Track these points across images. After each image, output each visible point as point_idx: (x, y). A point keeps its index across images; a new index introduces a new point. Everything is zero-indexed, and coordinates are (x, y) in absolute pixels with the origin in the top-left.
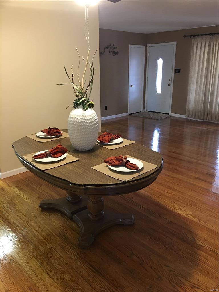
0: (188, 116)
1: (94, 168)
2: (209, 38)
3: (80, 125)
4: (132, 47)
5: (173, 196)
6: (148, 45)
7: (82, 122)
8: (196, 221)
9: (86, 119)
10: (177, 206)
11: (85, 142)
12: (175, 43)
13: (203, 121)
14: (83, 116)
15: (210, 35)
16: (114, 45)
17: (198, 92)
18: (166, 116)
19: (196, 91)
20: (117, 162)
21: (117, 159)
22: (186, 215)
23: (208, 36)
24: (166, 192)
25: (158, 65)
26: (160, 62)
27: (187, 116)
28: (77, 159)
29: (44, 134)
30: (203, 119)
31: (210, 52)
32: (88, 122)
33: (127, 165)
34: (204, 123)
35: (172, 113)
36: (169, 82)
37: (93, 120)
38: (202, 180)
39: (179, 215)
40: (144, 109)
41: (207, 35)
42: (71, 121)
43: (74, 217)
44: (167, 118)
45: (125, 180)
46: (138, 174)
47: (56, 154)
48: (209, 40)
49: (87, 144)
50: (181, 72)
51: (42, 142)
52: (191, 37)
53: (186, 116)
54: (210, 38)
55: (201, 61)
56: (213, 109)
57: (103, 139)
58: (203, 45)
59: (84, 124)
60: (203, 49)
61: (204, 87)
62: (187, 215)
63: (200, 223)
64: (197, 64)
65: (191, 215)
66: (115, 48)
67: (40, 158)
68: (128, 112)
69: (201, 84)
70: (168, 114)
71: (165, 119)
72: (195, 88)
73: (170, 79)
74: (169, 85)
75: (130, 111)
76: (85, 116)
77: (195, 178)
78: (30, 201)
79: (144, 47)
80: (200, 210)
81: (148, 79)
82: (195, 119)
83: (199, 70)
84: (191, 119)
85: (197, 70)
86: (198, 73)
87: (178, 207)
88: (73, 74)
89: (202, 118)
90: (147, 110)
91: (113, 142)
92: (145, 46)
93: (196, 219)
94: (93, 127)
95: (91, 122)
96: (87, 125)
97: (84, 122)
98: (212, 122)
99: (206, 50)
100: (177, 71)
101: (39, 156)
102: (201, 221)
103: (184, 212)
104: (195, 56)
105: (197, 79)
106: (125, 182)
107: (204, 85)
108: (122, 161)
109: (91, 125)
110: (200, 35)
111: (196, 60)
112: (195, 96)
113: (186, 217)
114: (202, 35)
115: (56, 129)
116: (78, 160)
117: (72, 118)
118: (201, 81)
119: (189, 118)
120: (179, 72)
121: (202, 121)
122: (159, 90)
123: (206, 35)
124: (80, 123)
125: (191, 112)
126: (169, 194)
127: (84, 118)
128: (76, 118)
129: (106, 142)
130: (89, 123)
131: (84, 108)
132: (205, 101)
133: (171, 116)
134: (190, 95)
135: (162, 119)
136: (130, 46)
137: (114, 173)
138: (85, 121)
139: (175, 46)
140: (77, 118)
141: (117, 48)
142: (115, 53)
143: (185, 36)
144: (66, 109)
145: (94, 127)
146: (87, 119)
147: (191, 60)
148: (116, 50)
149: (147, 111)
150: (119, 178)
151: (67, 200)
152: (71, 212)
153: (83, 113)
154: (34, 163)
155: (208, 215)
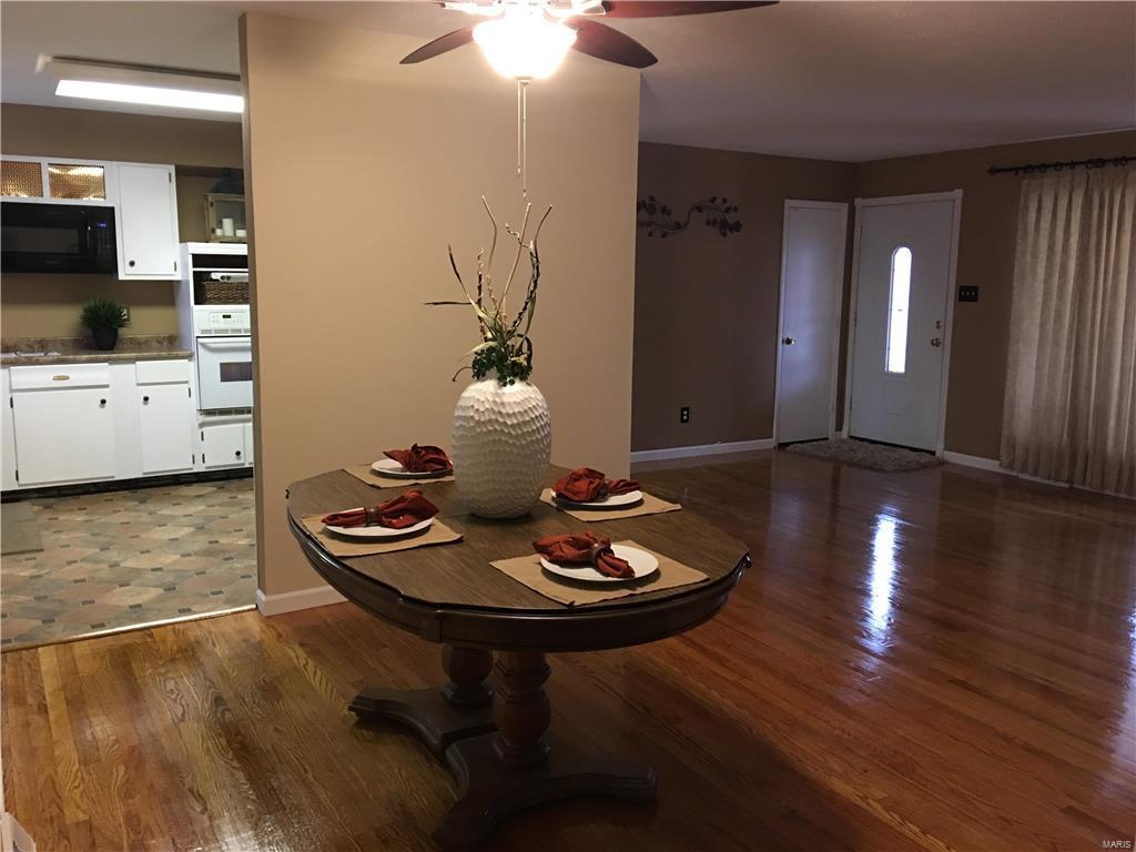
0: (1011, 466)
1: (497, 564)
2: (1086, 177)
3: (485, 430)
4: (797, 209)
5: (837, 731)
6: (858, 201)
7: (490, 421)
8: (891, 824)
9: (503, 411)
10: (836, 767)
11: (497, 487)
12: (958, 193)
13: (1071, 488)
14: (494, 402)
15: (1090, 166)
16: (725, 201)
17: (1046, 371)
18: (922, 461)
19: (1039, 368)
20: (570, 552)
21: (576, 543)
22: (861, 798)
23: (1081, 170)
24: (814, 716)
25: (896, 268)
26: (903, 260)
27: (1005, 464)
28: (458, 536)
29: (398, 465)
30: (1069, 481)
31: (1090, 226)
32: (509, 423)
33: (600, 561)
34: (1072, 495)
35: (947, 448)
36: (937, 334)
37: (528, 419)
38: (976, 690)
39: (832, 796)
40: (839, 427)
41: (1077, 167)
42: (459, 417)
43: (449, 753)
44: (924, 466)
45: (571, 600)
46: (626, 592)
47: (397, 518)
48: (1084, 185)
49: (503, 495)
50: (979, 298)
51: (378, 488)
52: (1017, 174)
53: (1001, 465)
54: (1089, 177)
55: (1058, 259)
56: (1110, 443)
57: (569, 487)
58: (1063, 204)
59: (498, 428)
60: (1062, 215)
61: (1068, 356)
62: (865, 798)
63: (904, 829)
64: (1041, 270)
65: (879, 801)
66: (728, 210)
67: (346, 525)
68: (772, 437)
69: (1056, 343)
70: (933, 453)
71: (916, 469)
72: (1035, 357)
73: (938, 323)
74: (936, 343)
75: (781, 433)
76: (502, 404)
77: (950, 681)
78: (329, 691)
79: (845, 207)
80: (920, 790)
81: (856, 320)
82: (1037, 479)
83: (1047, 293)
84: (1022, 476)
85: (1040, 293)
86: (1045, 302)
87: (839, 770)
88: (480, 276)
89: (1065, 474)
90: (852, 434)
91: (606, 500)
92: (846, 205)
93: (895, 816)
94: (525, 439)
95: (518, 424)
96: (506, 431)
97: (497, 421)
98: (1108, 492)
99: (1073, 219)
100: (967, 294)
101: (341, 519)
102: (911, 825)
103: (855, 788)
104: (1030, 240)
105: (1042, 325)
106: (571, 609)
107: (1069, 348)
108: (589, 547)
109: (520, 432)
110: (1050, 166)
111: (1035, 255)
112: (1035, 389)
113: (858, 806)
114: (1058, 166)
115: (437, 451)
116: (459, 541)
117: (463, 408)
118: (1057, 332)
119: (1015, 474)
120: (974, 299)
121: (1067, 486)
122: (897, 361)
123: (1072, 165)
124: (484, 423)
125: (1019, 451)
126: (824, 724)
127: (496, 409)
128: (472, 406)
129: (577, 499)
130: (512, 426)
131: (503, 382)
132: (1074, 409)
133: (942, 463)
134: (1014, 384)
135: (904, 469)
136: (788, 203)
137: (551, 582)
138: (501, 420)
139: (959, 204)
140: (476, 407)
141: (736, 209)
142: (726, 227)
143: (993, 171)
144: (454, 380)
145: (529, 439)
146: (508, 414)
147: (1018, 255)
148: (731, 218)
149: (852, 437)
150: (557, 594)
151: (444, 696)
152: (445, 734)
153: (497, 394)
154: (323, 539)
155: (947, 808)
